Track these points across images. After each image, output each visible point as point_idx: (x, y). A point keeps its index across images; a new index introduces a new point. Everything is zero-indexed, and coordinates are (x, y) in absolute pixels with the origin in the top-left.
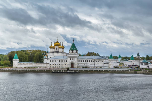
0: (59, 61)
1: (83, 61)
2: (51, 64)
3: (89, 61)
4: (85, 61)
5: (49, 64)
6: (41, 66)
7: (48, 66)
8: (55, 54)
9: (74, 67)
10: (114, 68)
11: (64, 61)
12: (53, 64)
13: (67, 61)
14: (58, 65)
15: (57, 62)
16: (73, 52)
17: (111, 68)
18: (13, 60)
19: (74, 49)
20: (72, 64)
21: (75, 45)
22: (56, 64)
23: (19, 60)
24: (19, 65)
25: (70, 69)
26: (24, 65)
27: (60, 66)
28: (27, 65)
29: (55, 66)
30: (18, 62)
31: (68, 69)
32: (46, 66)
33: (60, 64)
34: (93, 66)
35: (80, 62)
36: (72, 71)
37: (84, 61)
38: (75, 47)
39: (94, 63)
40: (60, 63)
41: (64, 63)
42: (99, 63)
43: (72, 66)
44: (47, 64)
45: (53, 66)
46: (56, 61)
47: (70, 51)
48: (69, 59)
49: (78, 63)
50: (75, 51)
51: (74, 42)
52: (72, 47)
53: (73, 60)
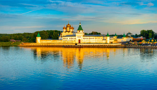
1: (87, 38)
3: (92, 38)
4: (88, 38)
6: (56, 42)
7: (61, 42)
8: (67, 33)
9: (81, 43)
10: (110, 43)
11: (73, 39)
13: (75, 38)
14: (69, 41)
15: (69, 39)
16: (80, 32)
17: (107, 43)
18: (37, 38)
19: (80, 30)
20: (79, 41)
21: (81, 27)
23: (41, 37)
24: (41, 41)
25: (77, 44)
26: (44, 41)
28: (47, 42)
31: (76, 44)
32: (60, 42)
33: (71, 41)
34: (94, 42)
36: (79, 45)
39: (95, 40)
40: (71, 40)
41: (73, 40)
42: (99, 40)
43: (79, 42)
44: (61, 41)
45: (65, 42)
47: (78, 31)
48: (77, 37)
49: (83, 40)
50: (81, 31)
51: (80, 24)
52: (79, 28)
53: (80, 37)
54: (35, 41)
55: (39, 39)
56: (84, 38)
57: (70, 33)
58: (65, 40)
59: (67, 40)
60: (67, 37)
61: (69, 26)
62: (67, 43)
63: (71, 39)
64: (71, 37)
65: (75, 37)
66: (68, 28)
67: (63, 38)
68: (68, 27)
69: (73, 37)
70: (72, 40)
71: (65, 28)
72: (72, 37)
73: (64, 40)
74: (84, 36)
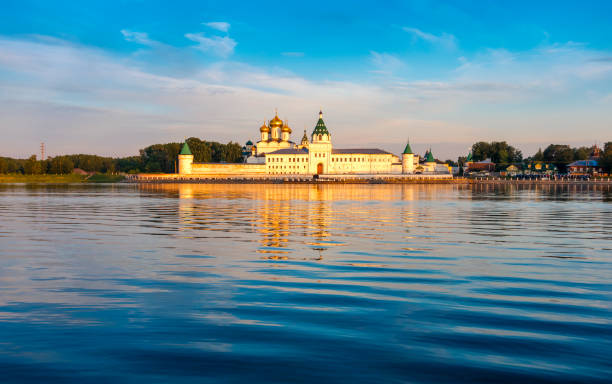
0: (290, 159)
1: (344, 160)
2: (271, 167)
3: (359, 159)
4: (348, 160)
5: (267, 167)
6: (247, 171)
7: (263, 171)
8: (273, 144)
9: (325, 172)
10: (414, 174)
11: (301, 160)
12: (275, 167)
13: (307, 159)
14: (288, 167)
15: (286, 163)
16: (320, 139)
18: (181, 157)
19: (323, 133)
20: (320, 166)
21: (324, 124)
22: (283, 167)
24: (195, 169)
25: (319, 176)
27: (292, 170)
28: (214, 170)
29: (279, 171)
30: (191, 161)
31: (315, 176)
32: (258, 170)
33: (292, 168)
34: (367, 169)
35: (337, 161)
37: (346, 159)
38: (325, 128)
39: (369, 163)
40: (292, 164)
41: (301, 164)
42: (380, 164)
43: (320, 172)
44: (262, 166)
45: (275, 170)
46: (282, 159)
47: (315, 136)
48: (312, 154)
49: (332, 164)
50: (325, 137)
51: (321, 117)
52: (317, 128)
53: (320, 156)
54: (172, 166)
55: (186, 163)
56: (335, 160)
57: (284, 145)
58: (275, 164)
59: (279, 164)
60: (279, 156)
61: (278, 123)
63: (292, 160)
64: (292, 156)
65: (305, 156)
66: (275, 130)
67: (269, 159)
68: (276, 126)
69: (300, 156)
70: (297, 164)
71: (266, 130)
72: (297, 156)
73: (271, 164)
74: (335, 151)
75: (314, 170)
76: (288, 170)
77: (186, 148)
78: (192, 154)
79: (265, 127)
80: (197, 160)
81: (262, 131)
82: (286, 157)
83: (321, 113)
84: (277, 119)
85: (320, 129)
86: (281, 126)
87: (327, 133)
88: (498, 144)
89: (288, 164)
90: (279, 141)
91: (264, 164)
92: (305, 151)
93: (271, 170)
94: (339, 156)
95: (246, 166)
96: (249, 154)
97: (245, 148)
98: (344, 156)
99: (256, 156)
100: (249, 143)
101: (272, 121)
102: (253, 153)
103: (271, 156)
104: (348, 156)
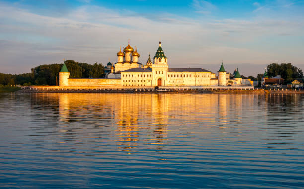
0: (138, 75)
1: (176, 76)
2: (125, 81)
3: (187, 75)
4: (180, 76)
6: (108, 83)
7: (119, 83)
8: (127, 64)
9: (163, 84)
10: (226, 86)
11: (146, 76)
12: (128, 81)
13: (150, 75)
14: (137, 81)
15: (135, 78)
16: (160, 61)
18: (60, 73)
19: (162, 57)
20: (160, 80)
21: (162, 50)
22: (134, 81)
23: (69, 73)
24: (70, 82)
26: (78, 82)
27: (140, 83)
28: (84, 83)
29: (130, 83)
30: (68, 77)
31: (157, 87)
32: (116, 83)
33: (140, 81)
34: (193, 82)
35: (172, 76)
37: (178, 75)
38: (163, 53)
39: (194, 78)
40: (140, 79)
41: (146, 78)
42: (203, 78)
43: (160, 84)
45: (128, 83)
46: (132, 75)
47: (156, 59)
48: (154, 72)
49: (168, 78)
50: (163, 59)
51: (160, 45)
52: (158, 53)
53: (160, 73)
54: (55, 81)
55: (65, 78)
56: (170, 76)
57: (134, 65)
58: (128, 78)
59: (131, 79)
60: (131, 73)
61: (130, 50)
62: (131, 85)
63: (140, 76)
64: (140, 73)
65: (149, 73)
66: (128, 55)
67: (124, 75)
68: (128, 51)
69: (146, 73)
70: (144, 79)
71: (121, 54)
72: (143, 73)
73: (125, 79)
74: (170, 70)
75: (155, 83)
76: (137, 83)
77: (65, 67)
78: (69, 71)
79: (121, 53)
80: (72, 76)
81: (118, 55)
82: (135, 74)
83: (160, 43)
84: (129, 47)
85: (160, 54)
86: (132, 52)
87: (165, 57)
88: (285, 64)
89: (137, 79)
90: (131, 62)
91: (119, 78)
92: (149, 69)
93: (125, 83)
94: (173, 73)
95: (107, 80)
96: (109, 71)
97: (106, 67)
98: (177, 73)
99: (114, 73)
100: (109, 64)
101: (125, 49)
102: (112, 71)
103: (125, 73)
104: (180, 73)
